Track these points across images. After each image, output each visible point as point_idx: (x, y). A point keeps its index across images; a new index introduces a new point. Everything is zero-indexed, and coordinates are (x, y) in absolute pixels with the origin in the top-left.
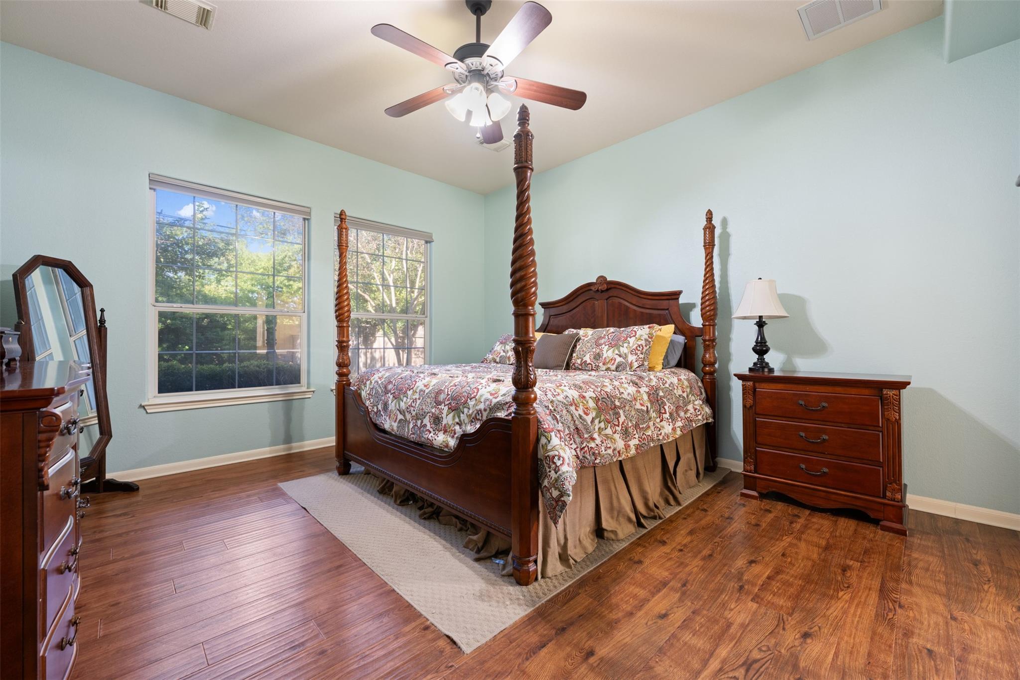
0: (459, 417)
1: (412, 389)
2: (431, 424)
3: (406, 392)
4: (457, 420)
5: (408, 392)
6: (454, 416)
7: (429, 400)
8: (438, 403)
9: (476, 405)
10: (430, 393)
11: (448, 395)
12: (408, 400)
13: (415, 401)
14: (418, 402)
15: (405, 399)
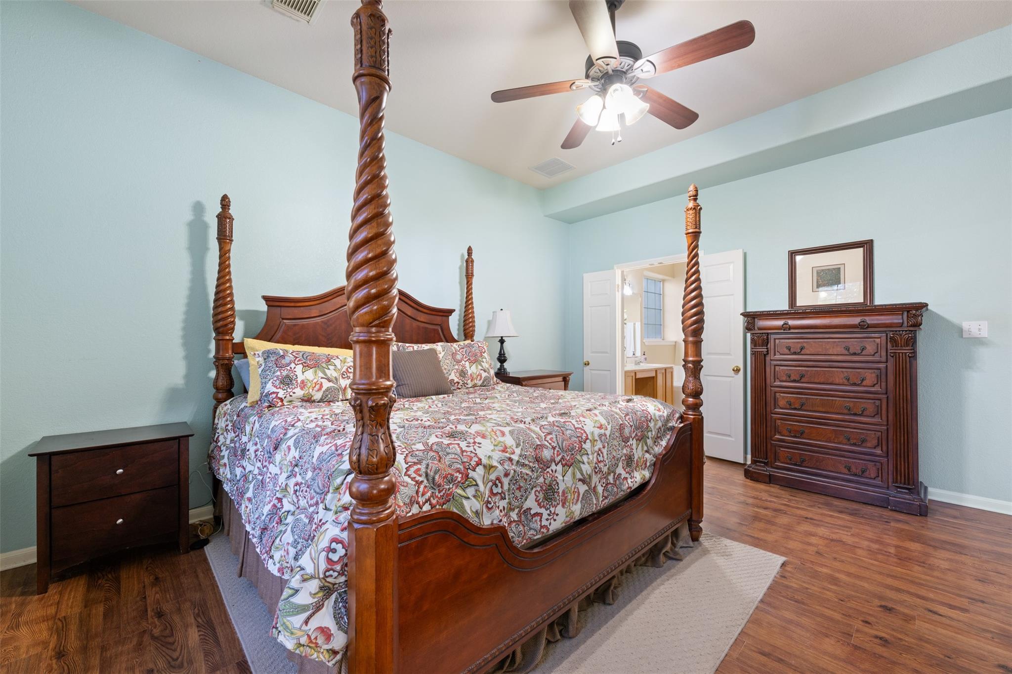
0: (646, 444)
1: (587, 439)
2: (625, 470)
3: (581, 448)
4: (645, 448)
5: (584, 446)
6: (642, 446)
7: (615, 443)
8: (626, 440)
9: (655, 425)
10: (612, 433)
11: (631, 426)
12: (591, 457)
13: (599, 452)
14: (605, 451)
15: (585, 458)
